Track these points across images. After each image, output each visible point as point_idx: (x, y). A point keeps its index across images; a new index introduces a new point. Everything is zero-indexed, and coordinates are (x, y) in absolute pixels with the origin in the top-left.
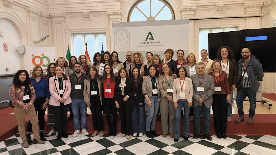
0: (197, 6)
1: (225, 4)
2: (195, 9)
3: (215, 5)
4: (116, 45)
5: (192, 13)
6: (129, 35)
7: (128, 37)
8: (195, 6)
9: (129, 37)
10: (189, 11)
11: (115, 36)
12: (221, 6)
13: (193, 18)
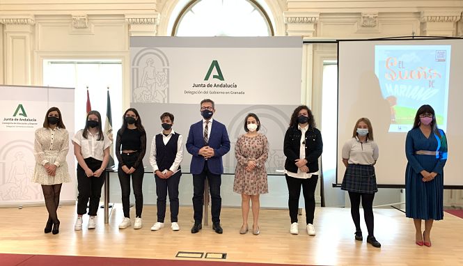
0: (321, 14)
1: (380, 13)
2: (317, 19)
3: (360, 14)
4: (137, 87)
5: (311, 27)
6: (168, 65)
7: (166, 70)
8: (316, 13)
9: (168, 69)
10: (302, 22)
11: (135, 66)
12: (371, 16)
13: (312, 38)
